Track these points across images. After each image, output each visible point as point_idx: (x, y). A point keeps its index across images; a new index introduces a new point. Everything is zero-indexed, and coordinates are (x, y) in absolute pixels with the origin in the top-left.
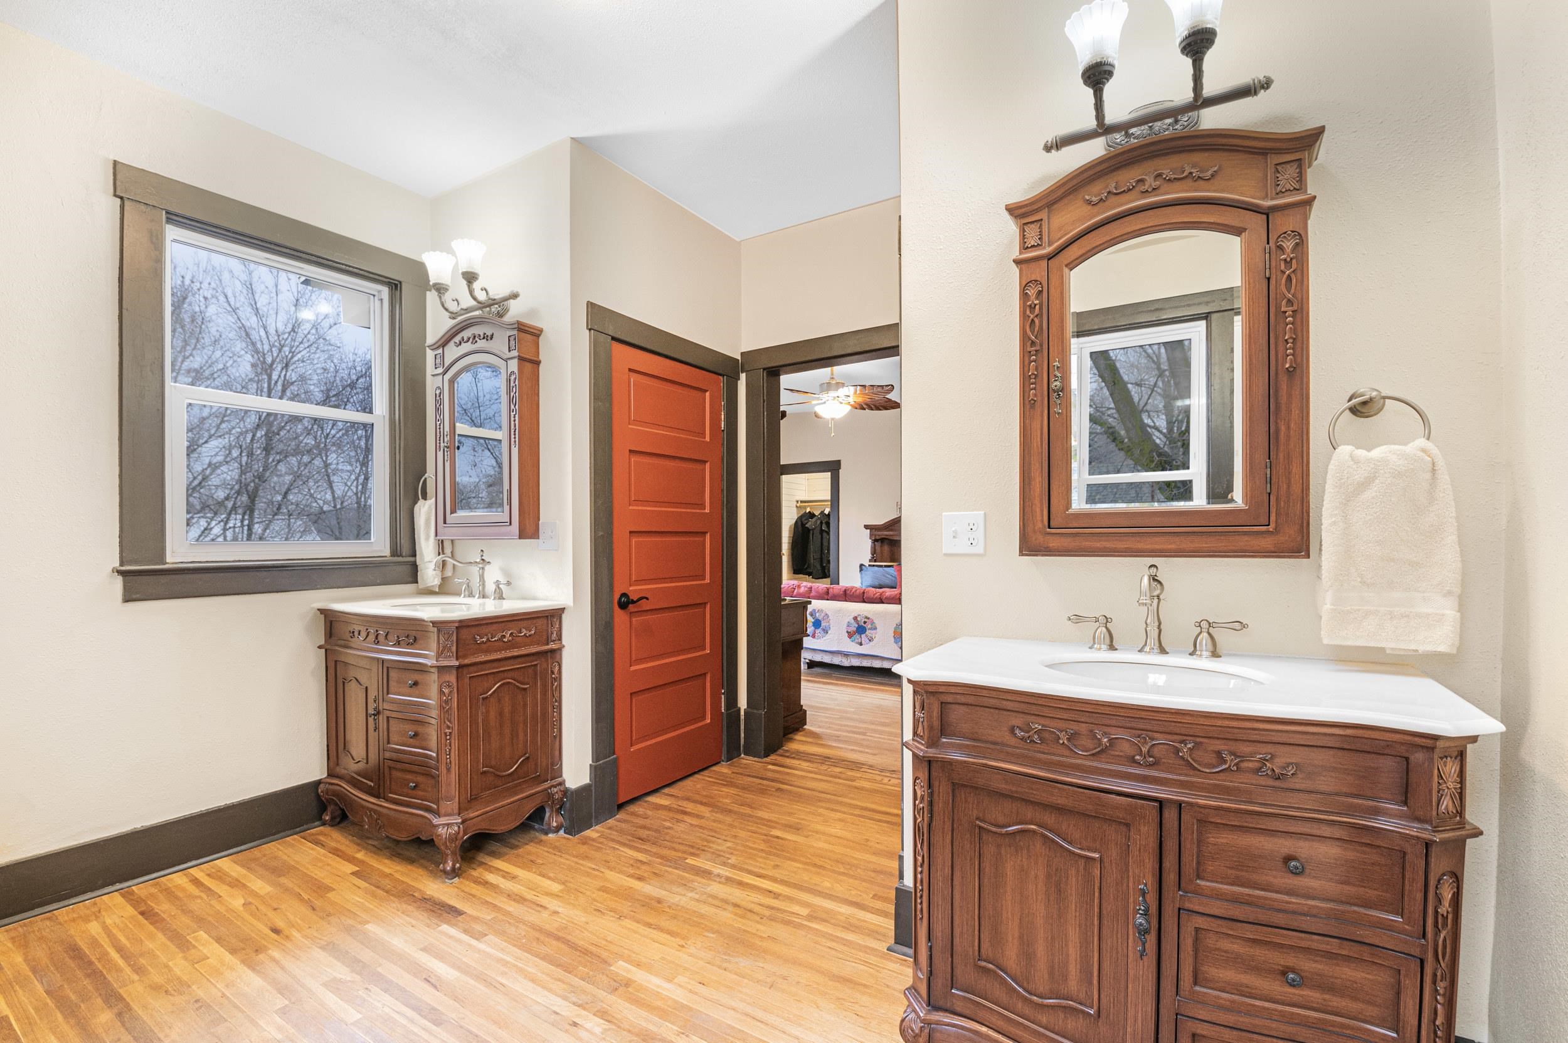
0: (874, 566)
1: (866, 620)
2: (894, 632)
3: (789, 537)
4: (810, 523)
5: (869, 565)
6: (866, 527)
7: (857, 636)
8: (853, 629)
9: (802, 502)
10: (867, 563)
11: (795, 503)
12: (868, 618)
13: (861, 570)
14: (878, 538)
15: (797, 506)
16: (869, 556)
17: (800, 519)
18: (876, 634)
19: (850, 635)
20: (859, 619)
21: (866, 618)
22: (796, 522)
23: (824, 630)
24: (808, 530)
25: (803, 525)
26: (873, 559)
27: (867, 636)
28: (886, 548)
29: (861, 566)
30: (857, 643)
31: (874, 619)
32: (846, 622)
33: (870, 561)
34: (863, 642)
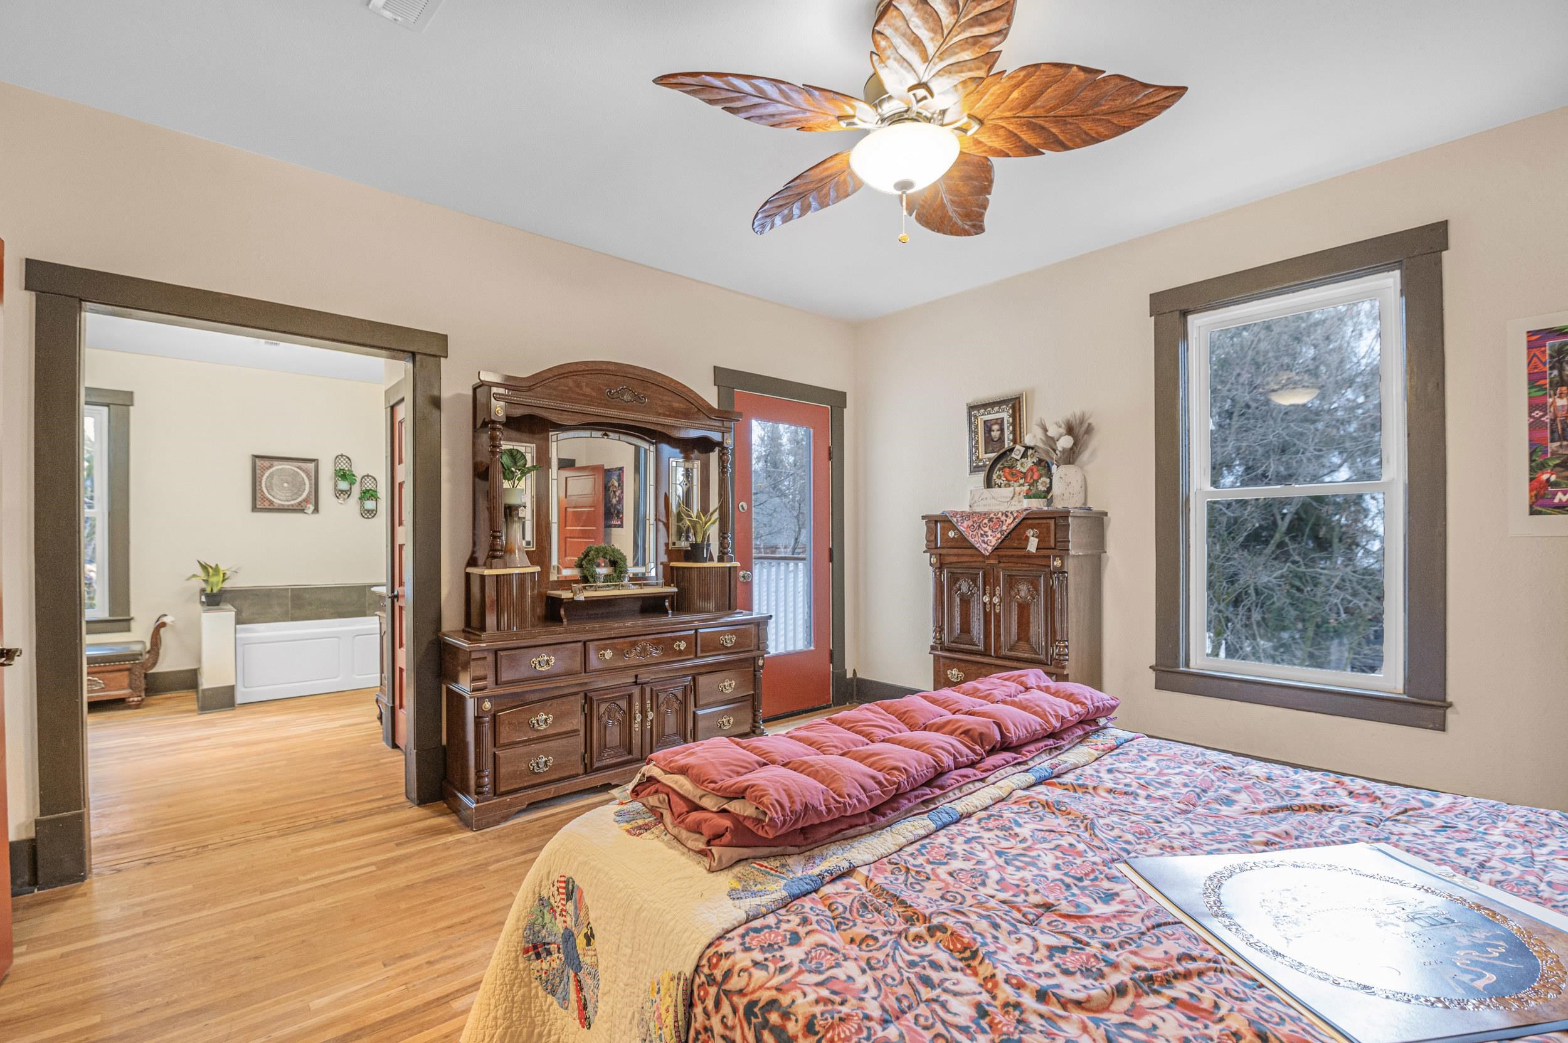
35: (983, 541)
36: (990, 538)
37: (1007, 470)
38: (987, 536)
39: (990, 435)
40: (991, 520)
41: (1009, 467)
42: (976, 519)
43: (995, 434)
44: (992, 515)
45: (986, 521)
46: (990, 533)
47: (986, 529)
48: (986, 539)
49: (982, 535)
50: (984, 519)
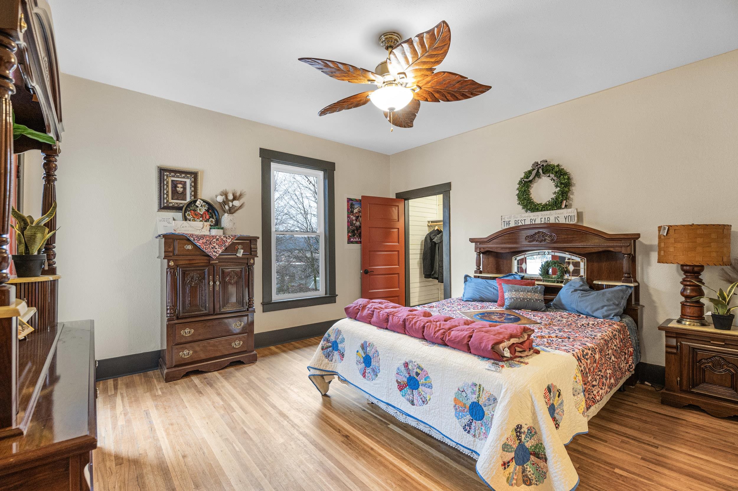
0: (479, 277)
1: (418, 371)
2: (455, 400)
3: (421, 249)
4: (436, 238)
5: (475, 277)
6: (472, 240)
7: (407, 390)
8: (404, 379)
9: (432, 222)
10: (472, 274)
11: (427, 223)
12: (422, 370)
13: (466, 280)
14: (482, 250)
15: (428, 226)
16: (475, 268)
17: (429, 235)
18: (431, 394)
19: (401, 387)
20: (410, 367)
21: (419, 367)
22: (426, 238)
23: (373, 370)
24: (435, 244)
25: (431, 240)
26: (478, 271)
27: (419, 394)
28: (491, 259)
29: (466, 277)
30: (408, 400)
31: (429, 371)
32: (396, 368)
33: (476, 272)
34: (415, 401)
35: (214, 251)
36: (218, 249)
37: (193, 212)
38: (216, 249)
39: (176, 190)
40: (217, 240)
41: (193, 210)
42: (208, 239)
43: (180, 189)
44: (218, 237)
45: (215, 240)
46: (217, 247)
47: (215, 245)
48: (216, 250)
49: (212, 248)
50: (214, 239)
